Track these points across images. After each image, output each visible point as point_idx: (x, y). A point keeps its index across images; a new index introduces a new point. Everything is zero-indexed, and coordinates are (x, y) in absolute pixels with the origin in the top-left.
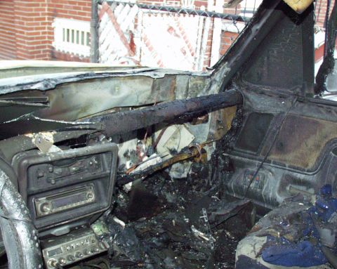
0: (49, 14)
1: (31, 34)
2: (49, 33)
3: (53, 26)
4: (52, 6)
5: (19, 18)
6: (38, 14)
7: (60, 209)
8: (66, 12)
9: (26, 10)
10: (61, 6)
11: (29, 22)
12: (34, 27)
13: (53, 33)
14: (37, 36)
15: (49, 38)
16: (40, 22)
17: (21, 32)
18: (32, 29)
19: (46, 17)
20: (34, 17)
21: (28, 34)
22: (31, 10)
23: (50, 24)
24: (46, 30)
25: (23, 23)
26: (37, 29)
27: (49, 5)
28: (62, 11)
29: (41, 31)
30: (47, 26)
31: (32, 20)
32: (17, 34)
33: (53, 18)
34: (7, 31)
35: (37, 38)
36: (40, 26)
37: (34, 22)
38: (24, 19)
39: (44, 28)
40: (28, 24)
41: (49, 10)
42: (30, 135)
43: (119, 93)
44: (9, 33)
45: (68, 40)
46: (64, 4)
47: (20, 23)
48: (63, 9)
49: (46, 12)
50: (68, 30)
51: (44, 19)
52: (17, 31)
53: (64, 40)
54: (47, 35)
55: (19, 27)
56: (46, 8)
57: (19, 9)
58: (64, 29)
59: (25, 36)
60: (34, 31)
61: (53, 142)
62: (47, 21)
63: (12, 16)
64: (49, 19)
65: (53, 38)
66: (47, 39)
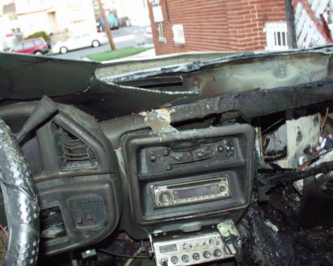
0: (259, 20)
1: (244, 41)
2: (262, 38)
3: (264, 30)
4: (261, 11)
5: (231, 27)
6: (249, 22)
7: (184, 201)
8: (275, 15)
9: (237, 18)
10: (270, 10)
11: (241, 30)
12: (246, 34)
13: (265, 38)
14: (250, 42)
15: (261, 43)
16: (252, 28)
17: (234, 41)
18: (244, 36)
19: (257, 23)
20: (245, 25)
21: (241, 41)
22: (242, 18)
23: (261, 29)
24: (259, 36)
25: (235, 32)
26: (249, 35)
27: (259, 11)
28: (271, 15)
29: (253, 37)
30: (258, 32)
31: (243, 27)
32: (232, 43)
33: (264, 24)
34: (224, 42)
35: (250, 45)
36: (252, 32)
37: (246, 29)
38: (236, 28)
39: (256, 34)
40: (239, 32)
41: (259, 16)
42: (144, 114)
43: (285, 75)
44: (226, 44)
45: (280, 44)
46: (272, 8)
47: (233, 32)
48: (272, 13)
49: (257, 18)
50: (279, 33)
51: (256, 25)
52: (231, 40)
53: (276, 44)
54: (259, 41)
55: (232, 36)
56: (256, 14)
57: (231, 19)
58: (275, 33)
59: (238, 43)
60: (247, 38)
61: (169, 121)
62: (258, 27)
63: (226, 27)
64: (259, 25)
65: (265, 43)
66: (259, 45)
